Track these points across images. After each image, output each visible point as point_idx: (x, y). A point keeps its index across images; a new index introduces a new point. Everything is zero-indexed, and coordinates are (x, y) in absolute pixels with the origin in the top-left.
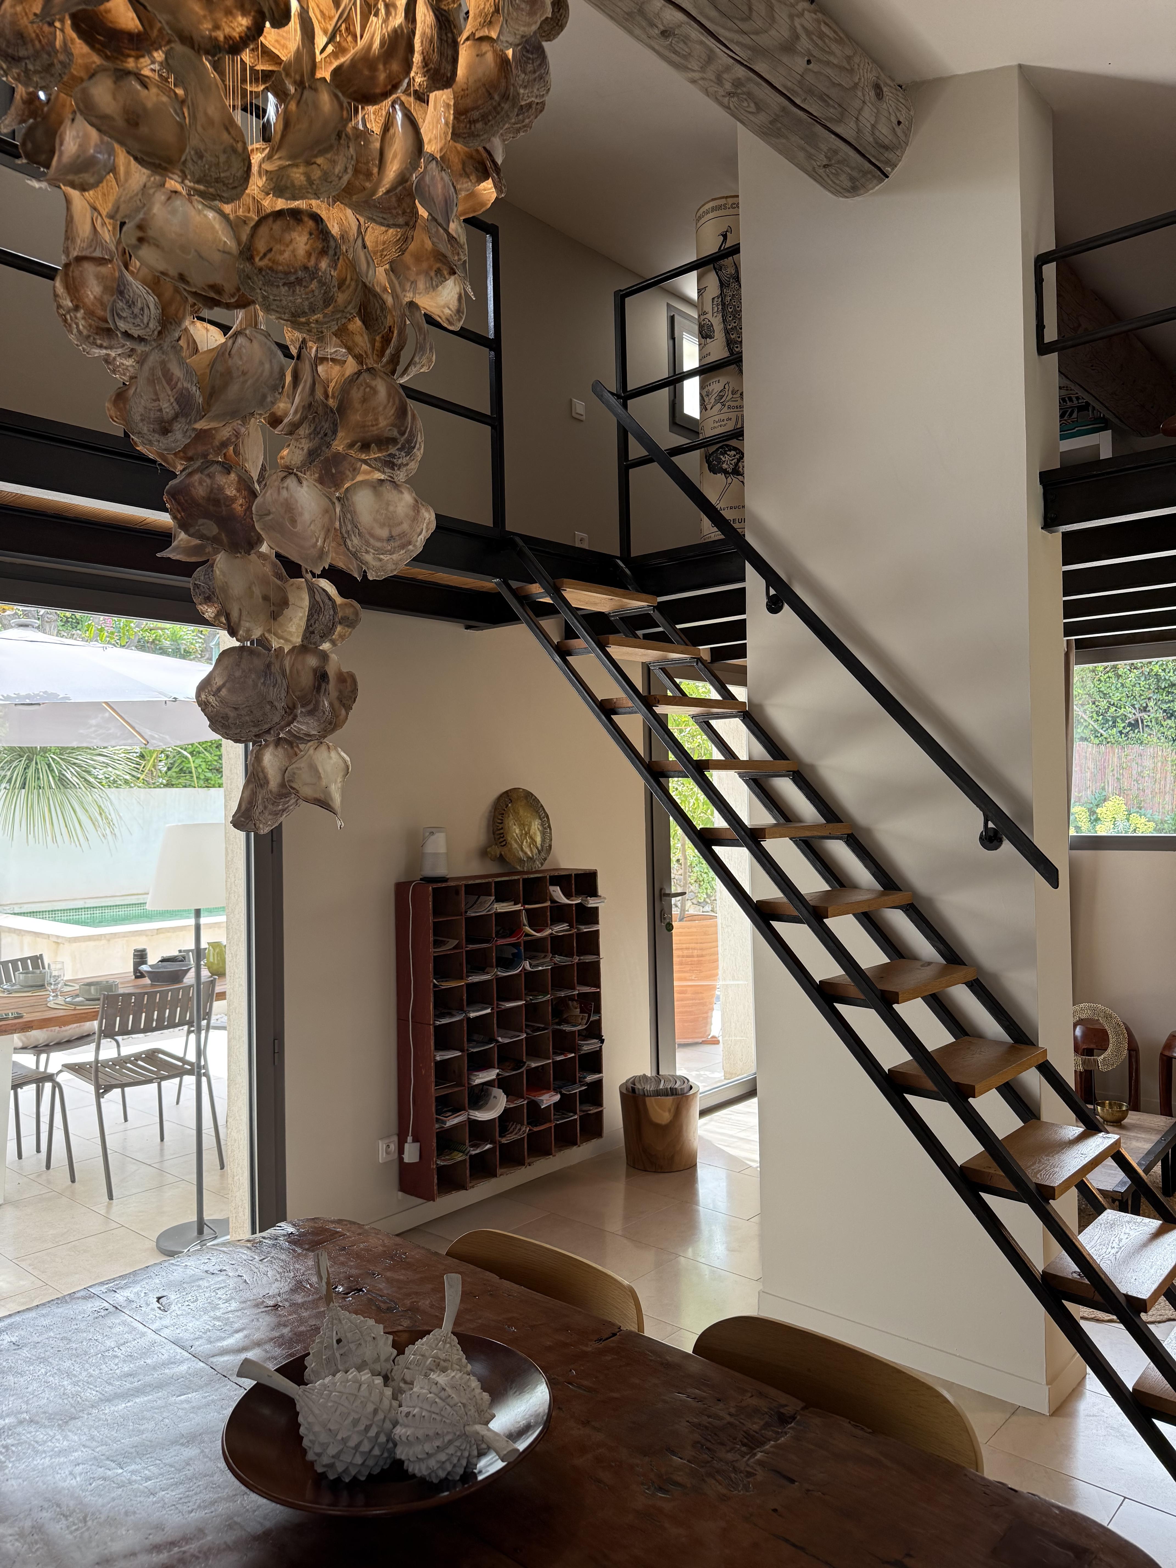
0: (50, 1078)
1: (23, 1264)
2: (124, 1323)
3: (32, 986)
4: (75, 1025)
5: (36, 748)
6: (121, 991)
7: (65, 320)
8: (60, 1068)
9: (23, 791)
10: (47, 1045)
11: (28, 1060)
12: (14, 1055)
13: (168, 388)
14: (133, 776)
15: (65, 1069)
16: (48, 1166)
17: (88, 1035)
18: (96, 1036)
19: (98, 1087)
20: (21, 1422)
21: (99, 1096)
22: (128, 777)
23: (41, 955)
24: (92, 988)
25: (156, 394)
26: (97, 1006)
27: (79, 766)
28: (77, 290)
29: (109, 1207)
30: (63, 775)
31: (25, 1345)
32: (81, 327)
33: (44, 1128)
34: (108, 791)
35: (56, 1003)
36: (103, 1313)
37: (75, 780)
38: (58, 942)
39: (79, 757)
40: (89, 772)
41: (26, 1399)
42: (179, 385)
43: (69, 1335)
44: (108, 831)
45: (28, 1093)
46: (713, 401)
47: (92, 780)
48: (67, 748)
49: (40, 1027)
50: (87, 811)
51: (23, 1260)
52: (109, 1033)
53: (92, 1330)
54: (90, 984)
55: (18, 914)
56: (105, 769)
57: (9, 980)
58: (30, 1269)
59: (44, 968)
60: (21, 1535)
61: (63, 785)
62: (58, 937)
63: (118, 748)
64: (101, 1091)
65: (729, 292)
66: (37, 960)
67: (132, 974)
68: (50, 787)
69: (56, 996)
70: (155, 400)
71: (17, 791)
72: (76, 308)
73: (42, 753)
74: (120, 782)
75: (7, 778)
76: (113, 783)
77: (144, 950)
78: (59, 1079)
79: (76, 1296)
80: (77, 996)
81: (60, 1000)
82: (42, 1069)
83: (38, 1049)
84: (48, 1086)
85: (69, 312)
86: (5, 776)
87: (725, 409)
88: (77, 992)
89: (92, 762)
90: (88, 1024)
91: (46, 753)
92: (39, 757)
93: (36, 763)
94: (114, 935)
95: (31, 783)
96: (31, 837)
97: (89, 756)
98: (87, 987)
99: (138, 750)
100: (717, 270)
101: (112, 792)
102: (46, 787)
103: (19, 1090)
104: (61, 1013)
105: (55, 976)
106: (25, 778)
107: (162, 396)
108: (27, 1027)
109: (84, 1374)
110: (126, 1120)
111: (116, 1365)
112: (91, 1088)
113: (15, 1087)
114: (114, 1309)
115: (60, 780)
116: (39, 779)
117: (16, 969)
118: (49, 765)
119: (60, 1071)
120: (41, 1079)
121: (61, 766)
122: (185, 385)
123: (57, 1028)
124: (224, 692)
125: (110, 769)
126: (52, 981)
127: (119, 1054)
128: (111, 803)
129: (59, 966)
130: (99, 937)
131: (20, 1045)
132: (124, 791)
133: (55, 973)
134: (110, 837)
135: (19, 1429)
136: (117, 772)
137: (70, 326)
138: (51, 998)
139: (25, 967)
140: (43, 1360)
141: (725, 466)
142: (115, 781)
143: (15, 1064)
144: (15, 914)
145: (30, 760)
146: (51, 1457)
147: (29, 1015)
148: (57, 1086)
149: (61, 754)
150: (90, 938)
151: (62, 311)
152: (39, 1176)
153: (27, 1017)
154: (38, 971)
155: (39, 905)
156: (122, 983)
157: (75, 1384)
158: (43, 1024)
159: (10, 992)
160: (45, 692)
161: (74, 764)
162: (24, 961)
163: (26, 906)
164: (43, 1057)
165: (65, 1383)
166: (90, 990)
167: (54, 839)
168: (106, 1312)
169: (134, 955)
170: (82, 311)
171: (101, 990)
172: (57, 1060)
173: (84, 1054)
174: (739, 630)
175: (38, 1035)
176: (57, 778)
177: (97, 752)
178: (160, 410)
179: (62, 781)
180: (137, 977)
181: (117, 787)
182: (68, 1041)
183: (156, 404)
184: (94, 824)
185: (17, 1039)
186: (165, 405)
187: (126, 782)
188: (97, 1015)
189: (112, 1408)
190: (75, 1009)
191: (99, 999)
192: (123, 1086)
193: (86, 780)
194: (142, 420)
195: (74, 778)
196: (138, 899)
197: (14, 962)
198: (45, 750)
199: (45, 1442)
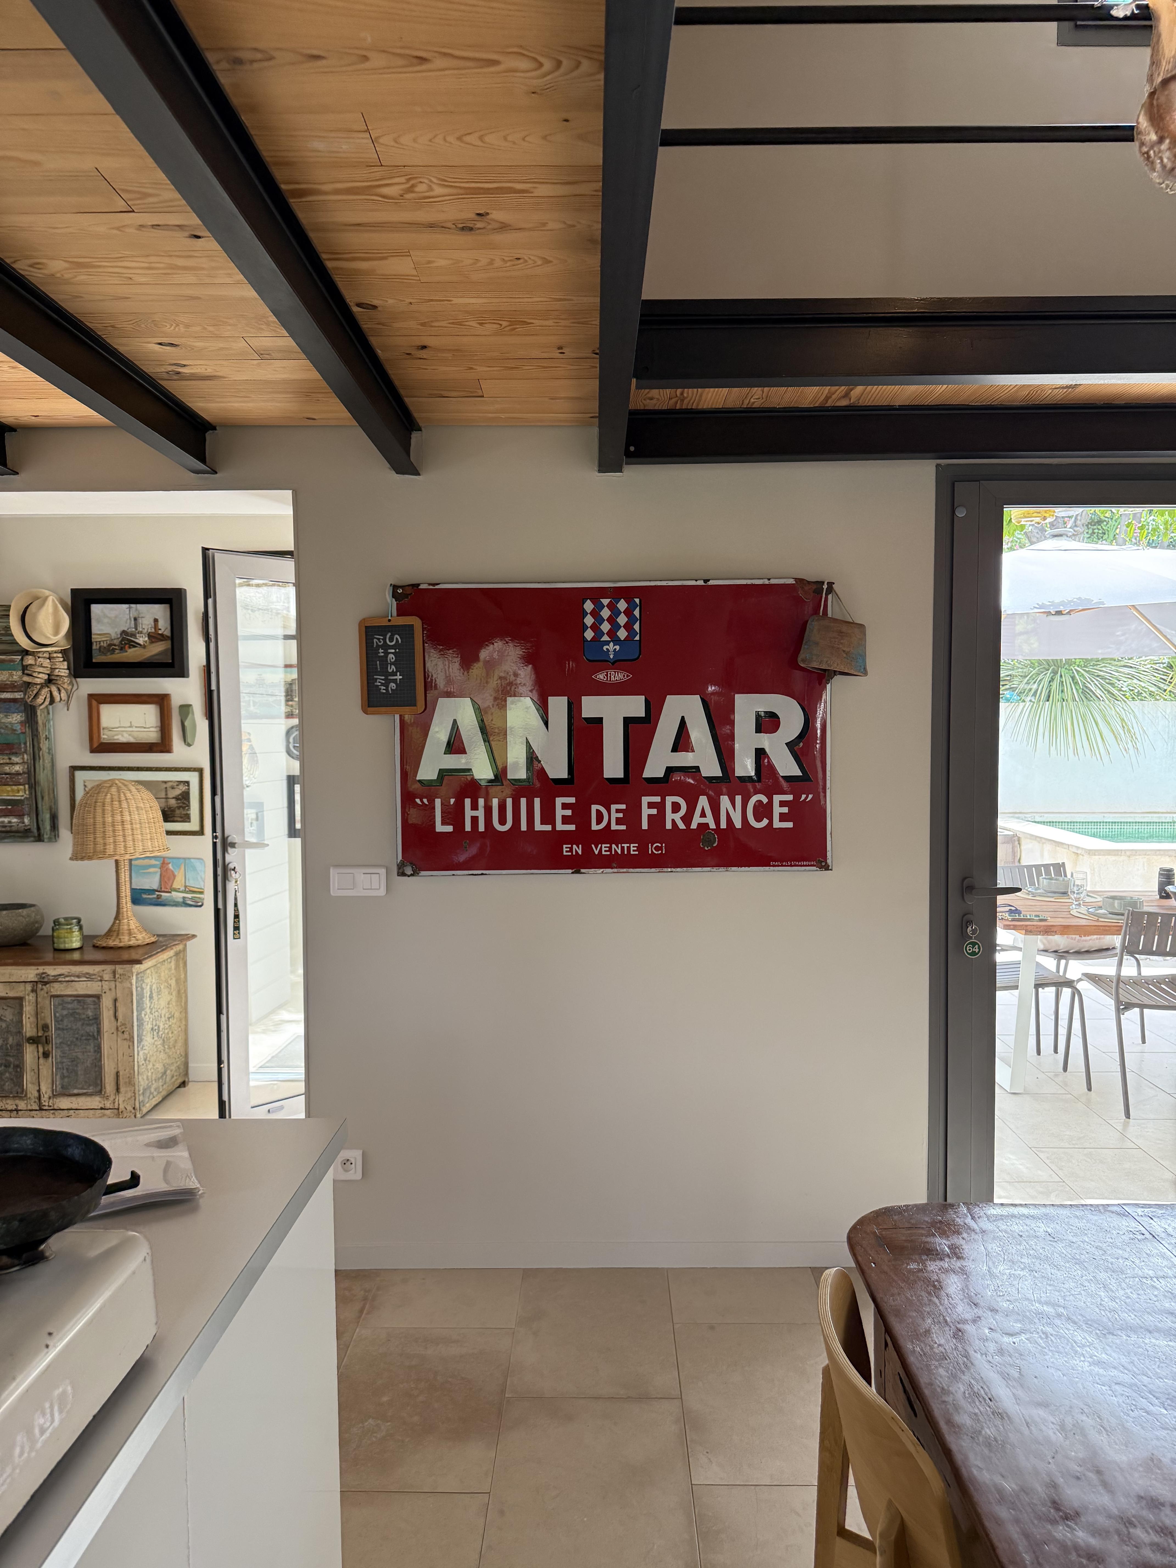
0: (1069, 984)
1: (1042, 1155)
2: (1163, 1256)
3: (1055, 893)
4: (1095, 937)
5: (1061, 660)
6: (1146, 909)
7: (1149, 157)
8: (1080, 976)
9: (1047, 703)
10: (1067, 952)
11: (1049, 963)
12: (1038, 956)
14: (1160, 688)
15: (1083, 978)
16: (1065, 1069)
17: (1107, 949)
18: (1118, 951)
19: (1118, 1002)
20: (1059, 1316)
21: (1119, 1012)
22: (1153, 689)
23: (1063, 863)
24: (1116, 901)
26: (1122, 921)
27: (1103, 678)
28: (1161, 118)
29: (1126, 1126)
30: (1087, 687)
31: (1061, 1240)
32: (1165, 160)
33: (1062, 1031)
34: (1131, 703)
35: (1080, 913)
36: (1140, 1237)
37: (1098, 692)
38: (1077, 853)
39: (1104, 669)
40: (1112, 684)
41: (1063, 1295)
43: (1104, 1246)
44: (1130, 745)
45: (1046, 995)
47: (1115, 692)
48: (1092, 660)
49: (1062, 933)
50: (1109, 724)
51: (1042, 1152)
52: (1131, 949)
53: (1128, 1249)
54: (1114, 898)
55: (1038, 822)
56: (1130, 681)
57: (1032, 883)
58: (1047, 1161)
59: (1066, 876)
60: (1062, 1427)
61: (1086, 698)
62: (1078, 848)
63: (1144, 658)
64: (1122, 1007)
66: (1059, 868)
67: (1157, 893)
68: (1074, 700)
69: (1079, 905)
71: (1041, 703)
72: (1161, 140)
73: (1066, 666)
74: (1144, 695)
75: (1033, 691)
76: (1138, 695)
77: (1171, 870)
78: (1080, 986)
79: (1109, 1209)
80: (1100, 908)
81: (1083, 909)
82: (1061, 973)
83: (1061, 954)
84: (1066, 992)
85: (1152, 147)
86: (1030, 690)
88: (1100, 904)
89: (1116, 674)
90: (1108, 937)
91: (1071, 665)
92: (1063, 669)
93: (1061, 676)
94: (1135, 852)
95: (1056, 696)
96: (1053, 749)
97: (1113, 668)
98: (1111, 900)
99: (1166, 661)
101: (1136, 705)
102: (1069, 700)
103: (1040, 990)
104: (1083, 922)
105: (1078, 885)
106: (1050, 691)
108: (1048, 931)
109: (1122, 1292)
110: (1144, 1042)
111: (1156, 1296)
112: (1111, 1003)
113: (1037, 986)
114: (1151, 1237)
115: (1084, 692)
116: (1062, 691)
117: (1039, 874)
118: (1073, 678)
119: (1080, 980)
120: (1062, 983)
121: (1085, 678)
123: (1077, 937)
125: (1135, 681)
126: (1075, 889)
127: (1140, 974)
128: (1135, 717)
129: (1081, 876)
130: (1116, 852)
131: (1042, 947)
132: (1149, 704)
133: (1078, 882)
134: (1131, 751)
135: (1057, 1322)
136: (1141, 683)
137: (1153, 163)
138: (1074, 906)
139: (1048, 872)
140: (1079, 1262)
142: (1139, 694)
143: (1038, 965)
144: (1035, 822)
145: (1055, 673)
146: (1090, 1364)
147: (1053, 920)
148: (1076, 992)
149: (1085, 666)
150: (1109, 852)
151: (1145, 149)
152: (1056, 1075)
153: (1051, 922)
154: (1061, 879)
155: (1058, 815)
156: (1148, 902)
157: (1113, 1299)
158: (1065, 930)
159: (1034, 895)
160: (1079, 599)
161: (1098, 676)
162: (1047, 867)
163: (1046, 815)
164: (1063, 962)
165: (1102, 1294)
166: (1113, 904)
167: (1076, 751)
168: (1143, 1237)
169: (1160, 874)
170: (1167, 141)
171: (1125, 906)
172: (1075, 969)
173: (1105, 967)
175: (1060, 941)
176: (1080, 691)
177: (1122, 663)
179: (1086, 694)
180: (1161, 897)
181: (1142, 700)
182: (1088, 952)
184: (1116, 737)
185: (1040, 941)
187: (1151, 694)
188: (1121, 931)
189: (1153, 1341)
190: (1098, 921)
191: (1123, 915)
192: (1142, 1007)
193: (1109, 692)
195: (1098, 691)
196: (1159, 817)
197: (1038, 867)
198: (1069, 662)
199: (1084, 1346)
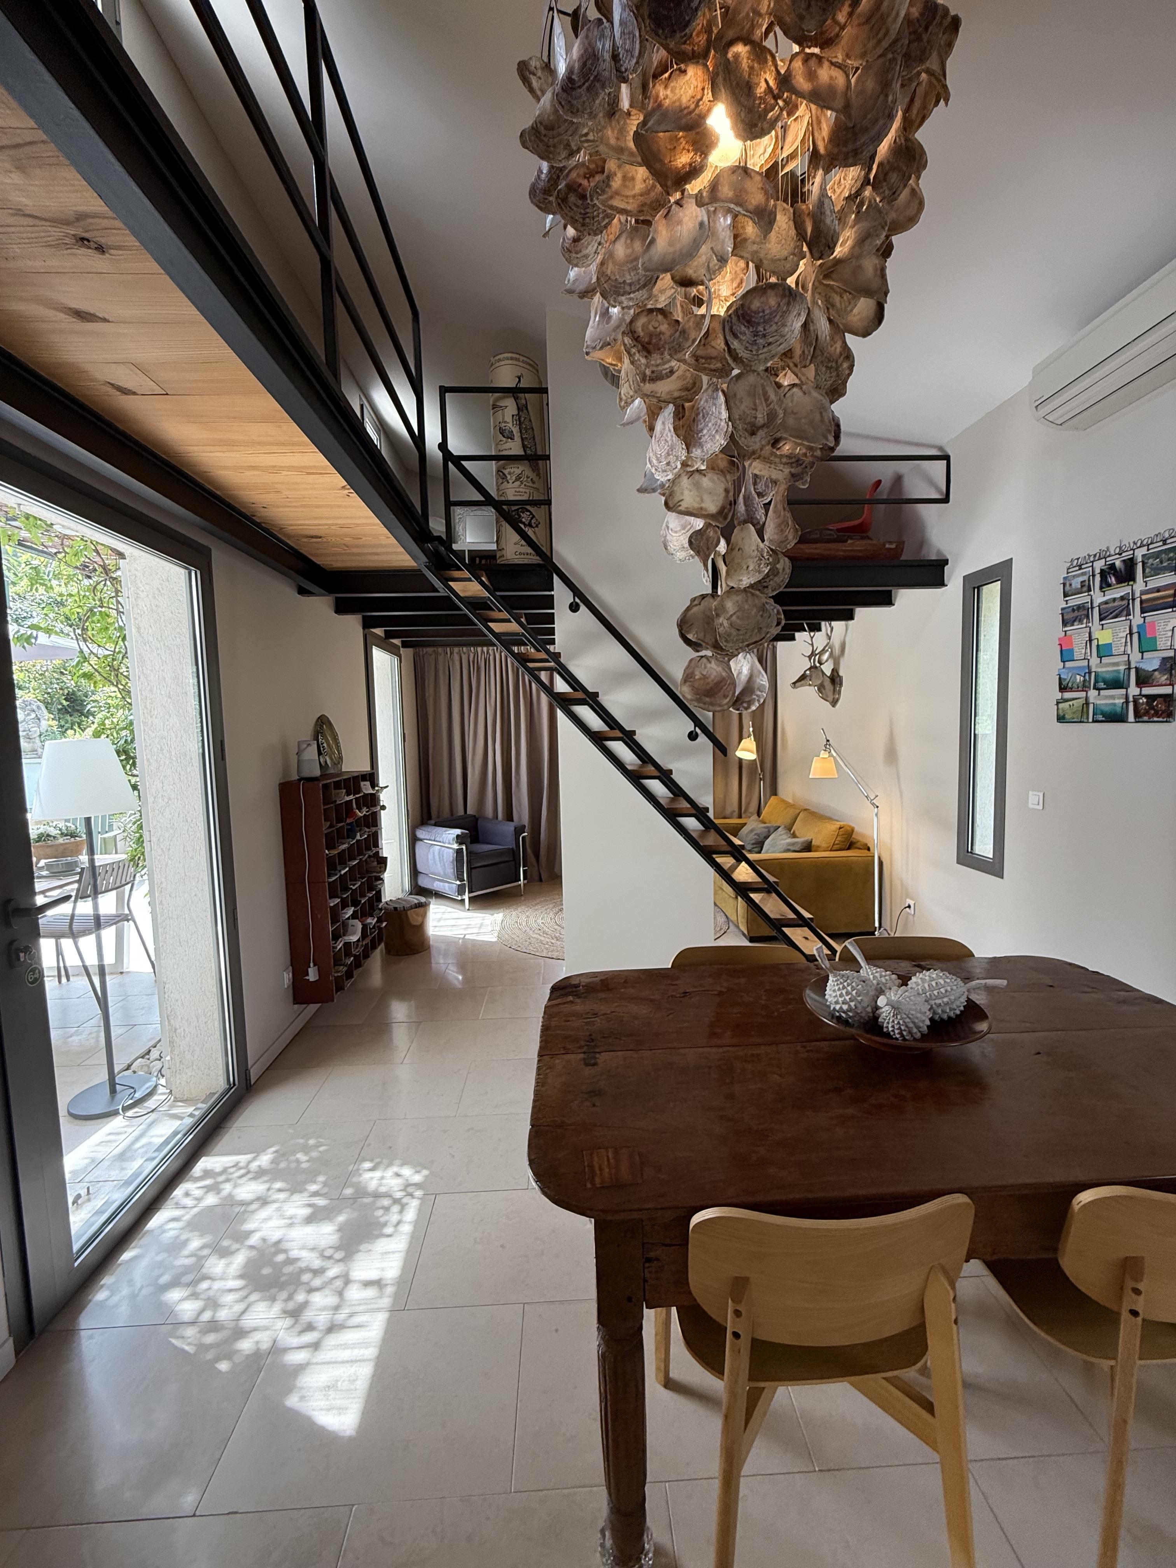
13: (764, 404)
25: (755, 405)
42: (772, 406)
46: (514, 478)
65: (523, 416)
70: (753, 409)
87: (523, 486)
100: (516, 399)
107: (760, 408)
122: (776, 407)
124: (734, 617)
141: (524, 520)
174: (551, 619)
178: (756, 418)
183: (754, 412)
186: (759, 415)
194: (740, 419)
